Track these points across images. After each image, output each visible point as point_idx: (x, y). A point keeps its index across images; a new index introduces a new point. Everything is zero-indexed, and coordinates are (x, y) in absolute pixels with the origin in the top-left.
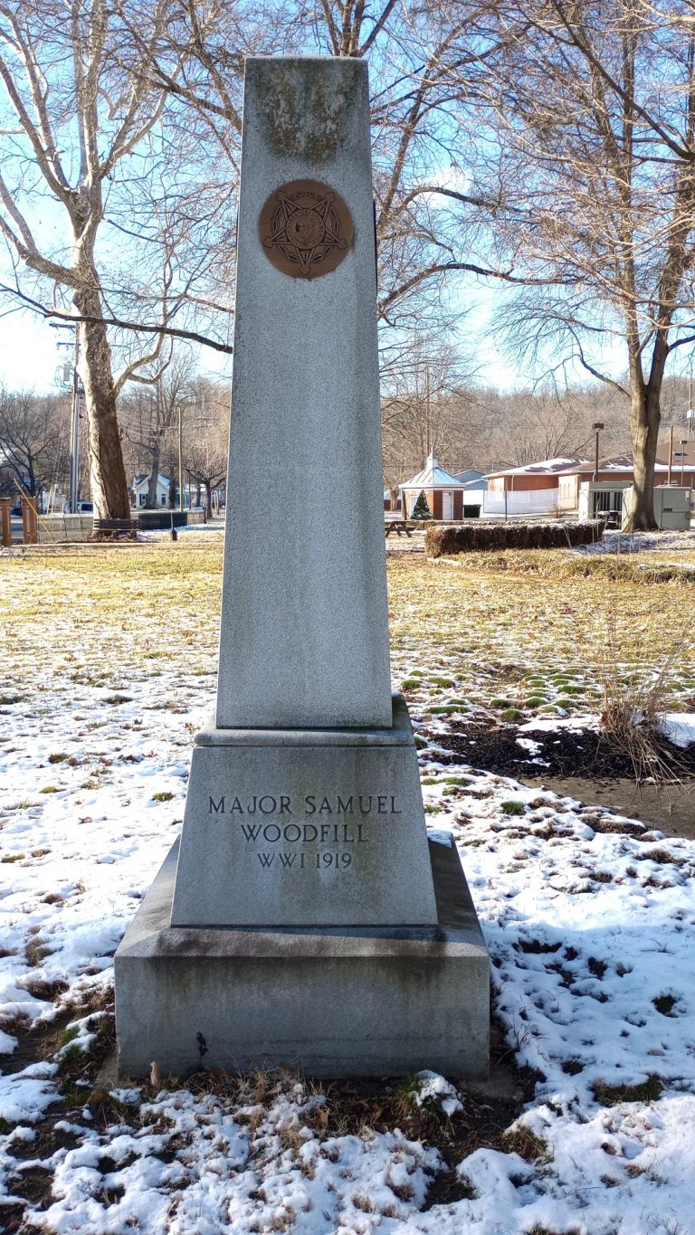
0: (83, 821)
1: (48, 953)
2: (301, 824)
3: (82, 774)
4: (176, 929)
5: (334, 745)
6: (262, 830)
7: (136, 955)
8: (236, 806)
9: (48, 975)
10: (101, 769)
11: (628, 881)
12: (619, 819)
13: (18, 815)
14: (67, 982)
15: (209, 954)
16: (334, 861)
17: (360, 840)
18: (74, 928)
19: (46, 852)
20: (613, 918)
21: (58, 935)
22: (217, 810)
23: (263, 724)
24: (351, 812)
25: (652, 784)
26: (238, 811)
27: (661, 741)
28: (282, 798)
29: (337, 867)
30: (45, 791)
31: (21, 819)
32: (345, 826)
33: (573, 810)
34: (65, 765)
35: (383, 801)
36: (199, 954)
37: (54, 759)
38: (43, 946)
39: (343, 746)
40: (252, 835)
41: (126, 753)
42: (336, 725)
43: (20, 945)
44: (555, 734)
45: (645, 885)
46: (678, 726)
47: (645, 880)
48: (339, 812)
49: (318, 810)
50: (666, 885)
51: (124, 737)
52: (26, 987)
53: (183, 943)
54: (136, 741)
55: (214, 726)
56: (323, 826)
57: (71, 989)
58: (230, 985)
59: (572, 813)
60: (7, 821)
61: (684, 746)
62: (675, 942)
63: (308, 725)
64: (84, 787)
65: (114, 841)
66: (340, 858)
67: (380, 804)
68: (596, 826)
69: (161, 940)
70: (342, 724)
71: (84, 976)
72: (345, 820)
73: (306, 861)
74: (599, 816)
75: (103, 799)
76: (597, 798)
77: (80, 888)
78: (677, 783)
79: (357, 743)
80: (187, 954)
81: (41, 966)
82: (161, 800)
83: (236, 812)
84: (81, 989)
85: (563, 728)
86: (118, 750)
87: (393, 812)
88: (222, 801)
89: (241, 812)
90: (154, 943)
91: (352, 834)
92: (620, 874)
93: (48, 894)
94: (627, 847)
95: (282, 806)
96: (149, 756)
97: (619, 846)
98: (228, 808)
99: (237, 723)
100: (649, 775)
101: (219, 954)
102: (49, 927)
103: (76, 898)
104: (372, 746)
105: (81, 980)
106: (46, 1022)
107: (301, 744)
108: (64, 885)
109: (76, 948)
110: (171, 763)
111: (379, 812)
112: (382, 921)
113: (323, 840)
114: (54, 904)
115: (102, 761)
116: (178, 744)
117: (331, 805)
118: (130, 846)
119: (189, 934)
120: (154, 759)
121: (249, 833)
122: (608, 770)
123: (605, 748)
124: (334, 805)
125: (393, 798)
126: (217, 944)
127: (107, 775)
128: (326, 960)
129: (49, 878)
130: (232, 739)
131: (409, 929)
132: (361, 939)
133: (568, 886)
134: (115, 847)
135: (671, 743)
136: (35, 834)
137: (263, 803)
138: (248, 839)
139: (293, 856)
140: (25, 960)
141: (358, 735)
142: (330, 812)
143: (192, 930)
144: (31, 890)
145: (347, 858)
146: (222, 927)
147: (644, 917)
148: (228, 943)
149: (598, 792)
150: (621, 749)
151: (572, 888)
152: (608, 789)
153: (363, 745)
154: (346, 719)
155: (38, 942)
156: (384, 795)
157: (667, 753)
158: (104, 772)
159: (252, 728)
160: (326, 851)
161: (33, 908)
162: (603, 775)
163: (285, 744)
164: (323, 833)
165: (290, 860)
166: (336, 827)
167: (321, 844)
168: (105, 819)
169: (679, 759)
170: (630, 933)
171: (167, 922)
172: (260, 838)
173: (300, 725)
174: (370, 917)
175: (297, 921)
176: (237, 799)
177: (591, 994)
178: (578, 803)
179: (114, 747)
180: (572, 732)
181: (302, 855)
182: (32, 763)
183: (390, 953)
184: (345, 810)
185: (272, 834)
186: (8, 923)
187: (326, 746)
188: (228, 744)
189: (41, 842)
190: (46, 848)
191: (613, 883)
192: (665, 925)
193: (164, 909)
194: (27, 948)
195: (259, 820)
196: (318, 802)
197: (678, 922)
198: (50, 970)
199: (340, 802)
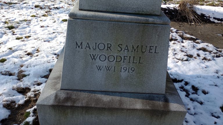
0: (42, 27)
1: (25, 76)
2: (115, 55)
3: (43, 12)
4: (63, 91)
5: (134, 23)
6: (98, 56)
7: (45, 104)
8: (88, 46)
9: (24, 85)
10: (48, 10)
11: (198, 58)
12: (188, 36)
13: (23, 24)
14: (30, 88)
15: (75, 105)
16: (127, 70)
17: (139, 63)
18: (34, 66)
19: (29, 37)
20: (197, 71)
21: (29, 68)
22: (79, 47)
23: (101, 10)
24: (137, 51)
25: (193, 25)
26: (89, 48)
27: (194, 13)
28: (108, 44)
29: (128, 72)
30: (32, 16)
31: (24, 25)
32: (134, 57)
33: (175, 32)
34: (39, 9)
35: (151, 48)
36: (71, 105)
37: (36, 7)
38: (23, 73)
39: (137, 23)
40: (94, 58)
41: (55, 6)
42: (134, 12)
43: (16, 71)
44: (166, 9)
45: (203, 59)
46: (198, 9)
47: (202, 58)
48: (132, 51)
49: (123, 50)
50: (209, 60)
51: (55, 2)
52: (16, 89)
53: (65, 98)
54: (58, 3)
55: (78, 9)
56: (124, 57)
57: (31, 91)
58: (84, 115)
59: (175, 33)
60: (20, 25)
61: (200, 14)
62: (218, 82)
63: (121, 11)
64: (43, 16)
65: (50, 34)
66: (130, 69)
67: (150, 49)
68: (183, 38)
69: (56, 96)
70: (137, 12)
71: (35, 86)
72: (134, 55)
73: (116, 69)
74: (183, 34)
75: (48, 20)
76: (180, 28)
77: (38, 51)
78: (200, 25)
79: (144, 22)
80: (66, 104)
81: (22, 81)
82: (64, 21)
83: (88, 48)
84: (34, 91)
85: (168, 7)
86: (54, 5)
87: (155, 52)
88: (81, 43)
89: (90, 49)
90: (53, 98)
91: (136, 60)
92: (195, 55)
93: (28, 52)
94: (195, 46)
95: (108, 47)
96: (62, 8)
97: (192, 45)
98: (84, 47)
99: (88, 8)
100: (193, 22)
101: (80, 105)
102: (26, 65)
103: (36, 54)
104: (151, 24)
105: (35, 87)
106: (21, 105)
107: (118, 21)
108: (33, 49)
109: (34, 75)
110: (67, 10)
111: (149, 52)
112: (144, 92)
113: (124, 62)
114: (29, 56)
115: (49, 8)
116: (70, 5)
117: (129, 48)
118: (54, 36)
119: (68, 94)
120: (63, 8)
121: (93, 57)
122: (181, 20)
123: (180, 14)
124: (130, 48)
125: (156, 47)
126: (78, 99)
127: (50, 13)
128: (123, 109)
129: (29, 46)
130: (86, 16)
131: (154, 95)
132: (136, 99)
133: (181, 59)
134: (50, 36)
135: (197, 13)
136: (27, 30)
137: (100, 46)
138: (92, 59)
139: (111, 67)
140: (17, 78)
141: (145, 18)
142: (128, 51)
143: (69, 91)
144: (23, 50)
145: (133, 69)
146: (81, 91)
147: (207, 72)
148: (83, 99)
149: (180, 26)
150: (184, 14)
151: (182, 59)
152: (182, 25)
153: (147, 23)
154: (139, 10)
155: (22, 71)
156: (152, 45)
157: (196, 16)
158: (49, 12)
159: (95, 11)
160: (125, 66)
161: (23, 57)
162: (180, 21)
163: (111, 20)
164: (124, 59)
165: (110, 69)
166: (130, 57)
167: (123, 63)
168: (48, 26)
169: (199, 18)
170: (204, 78)
171: (59, 86)
172: (98, 60)
173: (118, 11)
174: (139, 90)
175: (110, 90)
176: (88, 43)
177: (197, 101)
178: (176, 30)
179: (52, 4)
180: (171, 8)
181: (115, 67)
182: (30, 7)
183: (148, 108)
184: (135, 50)
185: (103, 58)
186: (14, 62)
187: (130, 22)
188: (84, 18)
189: (29, 33)
190: (29, 36)
191: (193, 58)
192: (214, 76)
193: (58, 78)
194: (18, 73)
195: (97, 52)
196: (124, 47)
197: (217, 75)
198: (24, 83)
199: (133, 47)
